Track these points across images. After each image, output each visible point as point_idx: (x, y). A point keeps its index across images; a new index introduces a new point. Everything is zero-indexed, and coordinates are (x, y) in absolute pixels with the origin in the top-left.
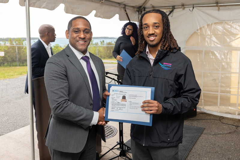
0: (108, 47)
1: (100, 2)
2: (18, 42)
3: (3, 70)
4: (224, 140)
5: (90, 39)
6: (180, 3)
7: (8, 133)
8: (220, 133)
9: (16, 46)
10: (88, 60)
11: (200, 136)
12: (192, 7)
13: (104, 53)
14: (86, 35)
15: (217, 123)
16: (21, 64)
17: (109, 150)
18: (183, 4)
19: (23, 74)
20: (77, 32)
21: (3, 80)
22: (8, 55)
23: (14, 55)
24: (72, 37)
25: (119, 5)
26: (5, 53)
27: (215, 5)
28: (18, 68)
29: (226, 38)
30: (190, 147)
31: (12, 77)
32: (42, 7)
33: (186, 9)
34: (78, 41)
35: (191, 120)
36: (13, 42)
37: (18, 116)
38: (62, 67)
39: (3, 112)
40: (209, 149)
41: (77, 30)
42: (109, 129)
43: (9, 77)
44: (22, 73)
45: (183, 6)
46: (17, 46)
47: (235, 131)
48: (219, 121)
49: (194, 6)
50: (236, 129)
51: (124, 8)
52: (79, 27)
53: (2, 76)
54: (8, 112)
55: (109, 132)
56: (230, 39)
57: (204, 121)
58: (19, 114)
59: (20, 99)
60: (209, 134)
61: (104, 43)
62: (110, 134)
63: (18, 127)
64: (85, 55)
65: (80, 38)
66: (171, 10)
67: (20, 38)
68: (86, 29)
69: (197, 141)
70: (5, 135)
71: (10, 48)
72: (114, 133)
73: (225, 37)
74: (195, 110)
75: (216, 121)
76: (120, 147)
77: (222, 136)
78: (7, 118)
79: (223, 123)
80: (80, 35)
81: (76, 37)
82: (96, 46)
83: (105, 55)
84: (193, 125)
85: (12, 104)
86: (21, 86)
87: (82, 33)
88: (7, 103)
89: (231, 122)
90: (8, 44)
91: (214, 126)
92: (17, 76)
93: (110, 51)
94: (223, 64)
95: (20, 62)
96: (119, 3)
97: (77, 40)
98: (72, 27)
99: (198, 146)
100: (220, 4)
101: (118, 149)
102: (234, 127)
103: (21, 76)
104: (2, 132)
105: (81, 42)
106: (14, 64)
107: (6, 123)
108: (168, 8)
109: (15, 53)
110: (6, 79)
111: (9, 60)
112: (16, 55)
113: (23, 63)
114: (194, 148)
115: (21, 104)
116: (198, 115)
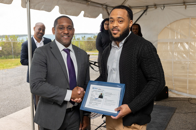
0: (88, 41)
2: (13, 38)
3: (2, 61)
4: (194, 118)
6: (152, 4)
7: (10, 114)
8: (189, 112)
9: (11, 42)
11: (173, 115)
12: (163, 6)
13: (85, 47)
14: (69, 31)
15: (186, 103)
16: (16, 57)
17: (97, 128)
18: (155, 4)
20: (62, 28)
21: (3, 70)
22: (5, 49)
23: (10, 49)
24: (58, 32)
25: (102, 6)
26: (2, 47)
27: (183, 4)
30: (165, 124)
31: (10, 67)
33: (158, 8)
35: (164, 101)
36: (9, 39)
37: (17, 100)
39: (4, 97)
40: (181, 126)
43: (7, 68)
44: (18, 64)
45: (155, 6)
46: (13, 42)
49: (165, 5)
51: (106, 8)
52: (63, 24)
53: (1, 67)
54: (8, 97)
58: (18, 98)
59: (18, 86)
60: (181, 113)
61: (85, 38)
62: (96, 114)
63: (18, 109)
66: (145, 9)
67: (14, 35)
68: (69, 26)
69: (171, 119)
70: (8, 116)
71: (7, 43)
73: (191, 30)
74: (167, 92)
75: (185, 102)
77: (191, 114)
78: (8, 102)
79: (191, 103)
80: (64, 31)
81: (61, 33)
82: (78, 41)
83: (86, 48)
84: (166, 106)
85: (11, 90)
86: (18, 75)
87: (66, 29)
88: (7, 90)
90: (4, 40)
91: (184, 106)
92: (14, 66)
93: (90, 45)
94: (191, 53)
95: (15, 55)
96: (101, 4)
97: (62, 35)
98: (57, 25)
99: (172, 123)
100: (186, 3)
101: (104, 126)
103: (17, 66)
104: (5, 113)
105: (65, 37)
106: (10, 56)
107: (8, 106)
108: (142, 8)
109: (11, 48)
110: (5, 69)
111: (5, 53)
112: (12, 49)
113: (17, 56)
114: (169, 125)
115: (19, 90)
116: (170, 97)
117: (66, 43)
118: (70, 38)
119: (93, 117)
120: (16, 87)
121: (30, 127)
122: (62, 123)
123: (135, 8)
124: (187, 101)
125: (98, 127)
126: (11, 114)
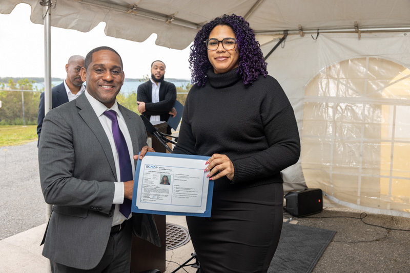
1: (167, 22)
2: (24, 84)
4: (368, 252)
5: (121, 83)
6: (296, 27)
7: (7, 237)
8: (361, 240)
9: (21, 92)
10: (114, 116)
11: (328, 245)
12: (315, 33)
14: (115, 76)
15: (356, 223)
16: (29, 122)
17: (177, 267)
18: (301, 27)
19: (33, 138)
20: (100, 70)
22: (8, 105)
23: (18, 107)
24: (92, 78)
25: (198, 28)
26: (3, 102)
27: (354, 30)
28: (25, 128)
29: (371, 84)
30: (312, 264)
31: (15, 143)
32: (70, 27)
33: (306, 36)
34: (101, 86)
35: (313, 218)
36: (16, 85)
37: (25, 208)
38: (64, 127)
40: (343, 267)
41: (99, 68)
42: (178, 232)
43: (9, 144)
44: (31, 137)
45: (302, 30)
46: (24, 92)
47: (386, 237)
48: (359, 220)
49: (319, 31)
50: (388, 233)
52: (103, 63)
54: (7, 202)
55: (177, 236)
56: (378, 85)
57: (334, 220)
58: (27, 205)
59: (29, 180)
60: (344, 242)
62: (179, 241)
63: (24, 227)
64: (110, 109)
65: (105, 80)
66: (281, 37)
67: (27, 78)
68: (115, 67)
69: (323, 253)
70: (3, 240)
71: (11, 95)
72: (186, 238)
73: (369, 82)
74: (319, 201)
75: (355, 220)
76: (197, 263)
77: (364, 244)
78: (5, 212)
79: (366, 224)
80: (105, 76)
81: (99, 79)
84: (317, 227)
85: (14, 189)
86: (30, 158)
87: (108, 72)
88: (6, 187)
89: (378, 222)
90: (7, 88)
91: (351, 228)
92: (24, 141)
94: (367, 126)
95: (27, 119)
96: (196, 25)
97: (100, 84)
98: (92, 63)
99: (325, 261)
100: (361, 28)
101: (192, 265)
102: (385, 230)
103: (30, 141)
105: (106, 87)
106: (18, 120)
107: (4, 220)
108: (276, 34)
109: (20, 103)
110: (4, 146)
111: (8, 114)
112: (21, 105)
113: (32, 120)
114: (318, 265)
115: (29, 188)
116: (325, 211)
117: (106, 98)
118: (115, 90)
119: (172, 246)
120: (25, 183)
121: (45, 262)
122: (103, 253)
123: (263, 33)
124: (358, 218)
125: (179, 266)
126: (11, 236)
